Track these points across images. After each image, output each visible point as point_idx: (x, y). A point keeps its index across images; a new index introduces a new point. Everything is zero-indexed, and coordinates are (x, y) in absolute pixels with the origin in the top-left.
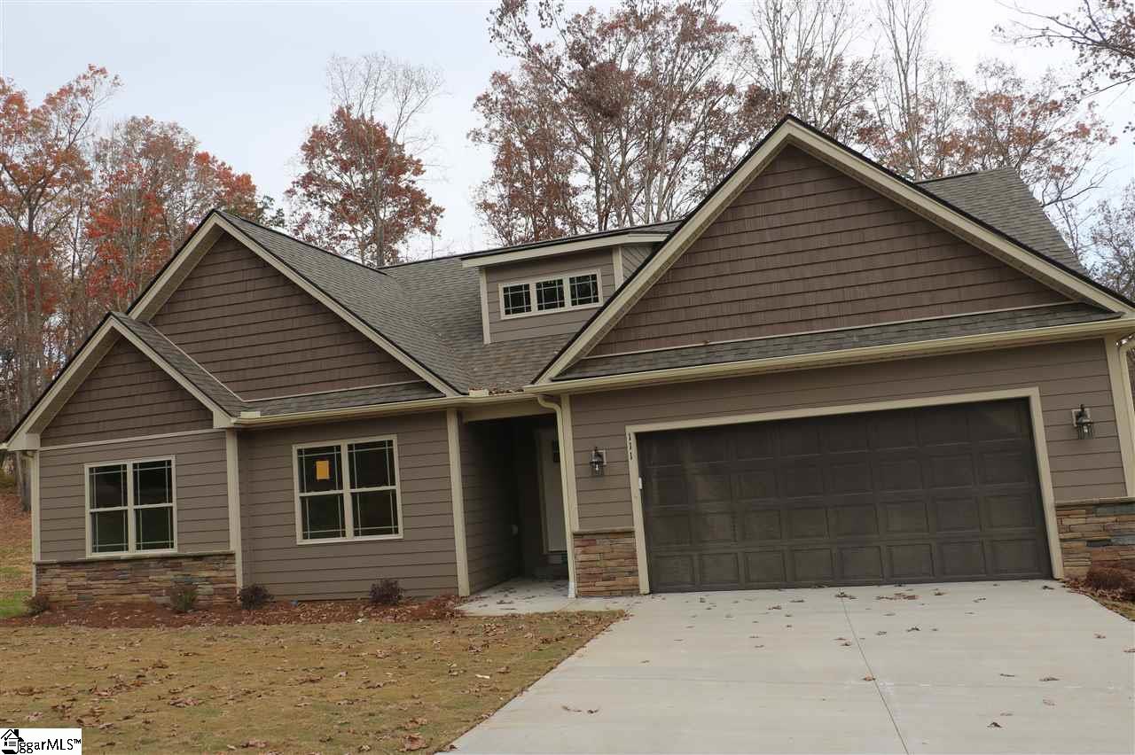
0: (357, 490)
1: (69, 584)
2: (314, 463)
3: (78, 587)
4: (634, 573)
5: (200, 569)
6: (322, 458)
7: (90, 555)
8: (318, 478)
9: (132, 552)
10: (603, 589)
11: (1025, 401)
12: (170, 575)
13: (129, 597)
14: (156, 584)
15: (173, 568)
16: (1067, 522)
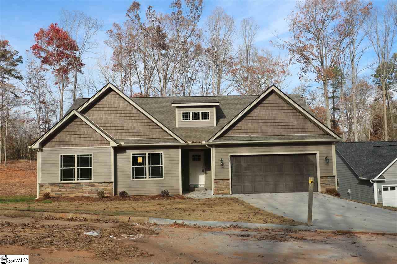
0: (150, 166)
1: (52, 190)
2: (137, 158)
3: (55, 191)
4: (229, 189)
5: (101, 186)
6: (140, 157)
7: (60, 182)
8: (138, 162)
9: (76, 181)
10: (221, 193)
11: (315, 154)
12: (90, 188)
13: (75, 194)
14: (85, 191)
15: (92, 186)
16: (322, 180)
